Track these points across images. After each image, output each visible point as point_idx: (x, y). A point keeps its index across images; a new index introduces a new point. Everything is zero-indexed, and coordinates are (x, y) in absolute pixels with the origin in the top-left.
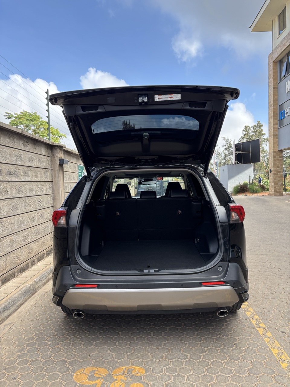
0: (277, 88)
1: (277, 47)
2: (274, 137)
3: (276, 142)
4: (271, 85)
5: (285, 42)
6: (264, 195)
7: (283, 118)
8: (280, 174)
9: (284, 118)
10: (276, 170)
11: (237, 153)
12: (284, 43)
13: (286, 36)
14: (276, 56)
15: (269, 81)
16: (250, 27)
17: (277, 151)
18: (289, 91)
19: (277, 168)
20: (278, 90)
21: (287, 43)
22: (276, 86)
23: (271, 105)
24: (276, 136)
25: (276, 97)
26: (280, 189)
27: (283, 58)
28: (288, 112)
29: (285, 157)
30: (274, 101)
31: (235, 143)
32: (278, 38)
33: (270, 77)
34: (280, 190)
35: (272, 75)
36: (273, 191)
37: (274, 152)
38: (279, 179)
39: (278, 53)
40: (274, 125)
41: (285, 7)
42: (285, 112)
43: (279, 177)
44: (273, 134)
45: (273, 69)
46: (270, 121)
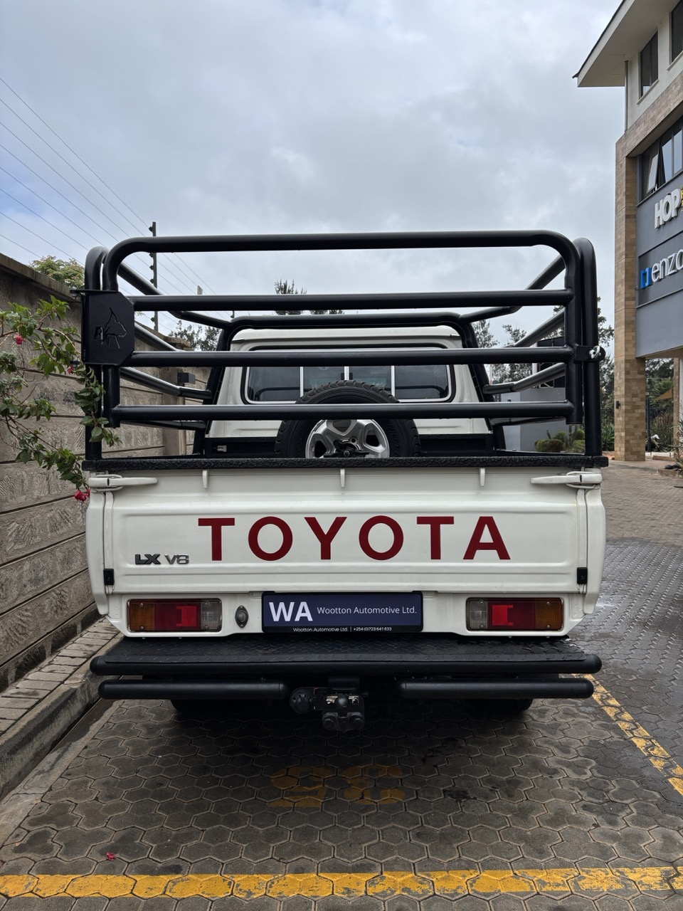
0: (635, 216)
1: (637, 124)
2: (626, 328)
3: (631, 338)
4: (621, 208)
5: (655, 112)
7: (647, 284)
8: (640, 411)
9: (649, 286)
10: (630, 402)
12: (652, 115)
13: (658, 100)
14: (633, 142)
15: (616, 200)
16: (577, 76)
17: (634, 360)
18: (661, 223)
19: (633, 397)
20: (636, 221)
21: (659, 116)
22: (633, 213)
23: (621, 256)
24: (631, 324)
25: (633, 236)
26: (638, 445)
27: (651, 146)
28: (659, 272)
32: (639, 103)
33: (619, 191)
34: (639, 449)
35: (624, 186)
36: (623, 449)
37: (627, 361)
38: (637, 422)
39: (637, 139)
40: (627, 299)
41: (656, 35)
42: (653, 272)
43: (637, 418)
45: (626, 172)
46: (618, 291)
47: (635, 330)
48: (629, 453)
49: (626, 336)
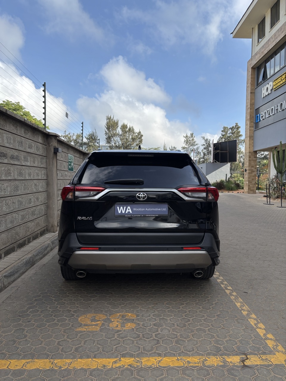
0: (254, 93)
1: (256, 54)
2: (249, 139)
3: (252, 143)
4: (249, 89)
5: (263, 49)
6: (239, 193)
7: (258, 121)
8: (254, 173)
9: (259, 121)
10: (250, 169)
11: (215, 152)
12: (262, 51)
13: (265, 44)
14: (254, 62)
15: (247, 86)
16: (232, 33)
17: (252, 152)
18: (265, 96)
19: (252, 167)
20: (254, 95)
21: (265, 51)
22: (253, 91)
23: (248, 109)
24: (252, 137)
25: (253, 101)
26: (253, 187)
27: (261, 64)
28: (263, 116)
29: (259, 158)
30: (251, 104)
31: (214, 143)
32: (257, 46)
33: (248, 82)
34: (254, 189)
35: (250, 80)
36: (247, 189)
37: (250, 152)
38: (253, 178)
39: (256, 60)
40: (250, 127)
41: (265, 17)
42: (261, 116)
43: (253, 176)
44: (249, 135)
45: (251, 74)
46: (247, 123)
47: (253, 140)
48: (250, 190)
49: (249, 142)
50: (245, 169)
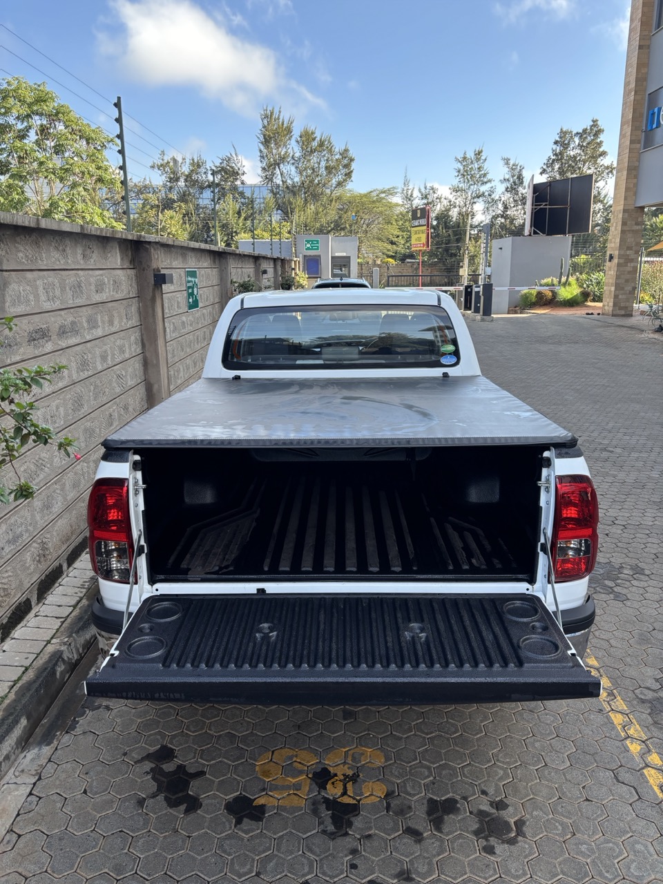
0: (649, 47)
2: (628, 174)
3: (632, 186)
4: (634, 37)
7: (654, 126)
8: (632, 265)
9: (657, 127)
10: (623, 255)
11: (535, 209)
15: (630, 26)
17: (632, 210)
19: (627, 250)
20: (649, 53)
23: (630, 91)
24: (633, 171)
25: (644, 72)
26: (627, 300)
30: (637, 80)
31: (534, 183)
33: (634, 16)
34: (628, 303)
35: (640, 10)
36: (611, 304)
37: (625, 211)
38: (628, 276)
40: (632, 142)
42: (661, 113)
44: (626, 164)
46: (623, 133)
47: (636, 177)
48: (617, 308)
49: (626, 182)
50: (611, 255)
